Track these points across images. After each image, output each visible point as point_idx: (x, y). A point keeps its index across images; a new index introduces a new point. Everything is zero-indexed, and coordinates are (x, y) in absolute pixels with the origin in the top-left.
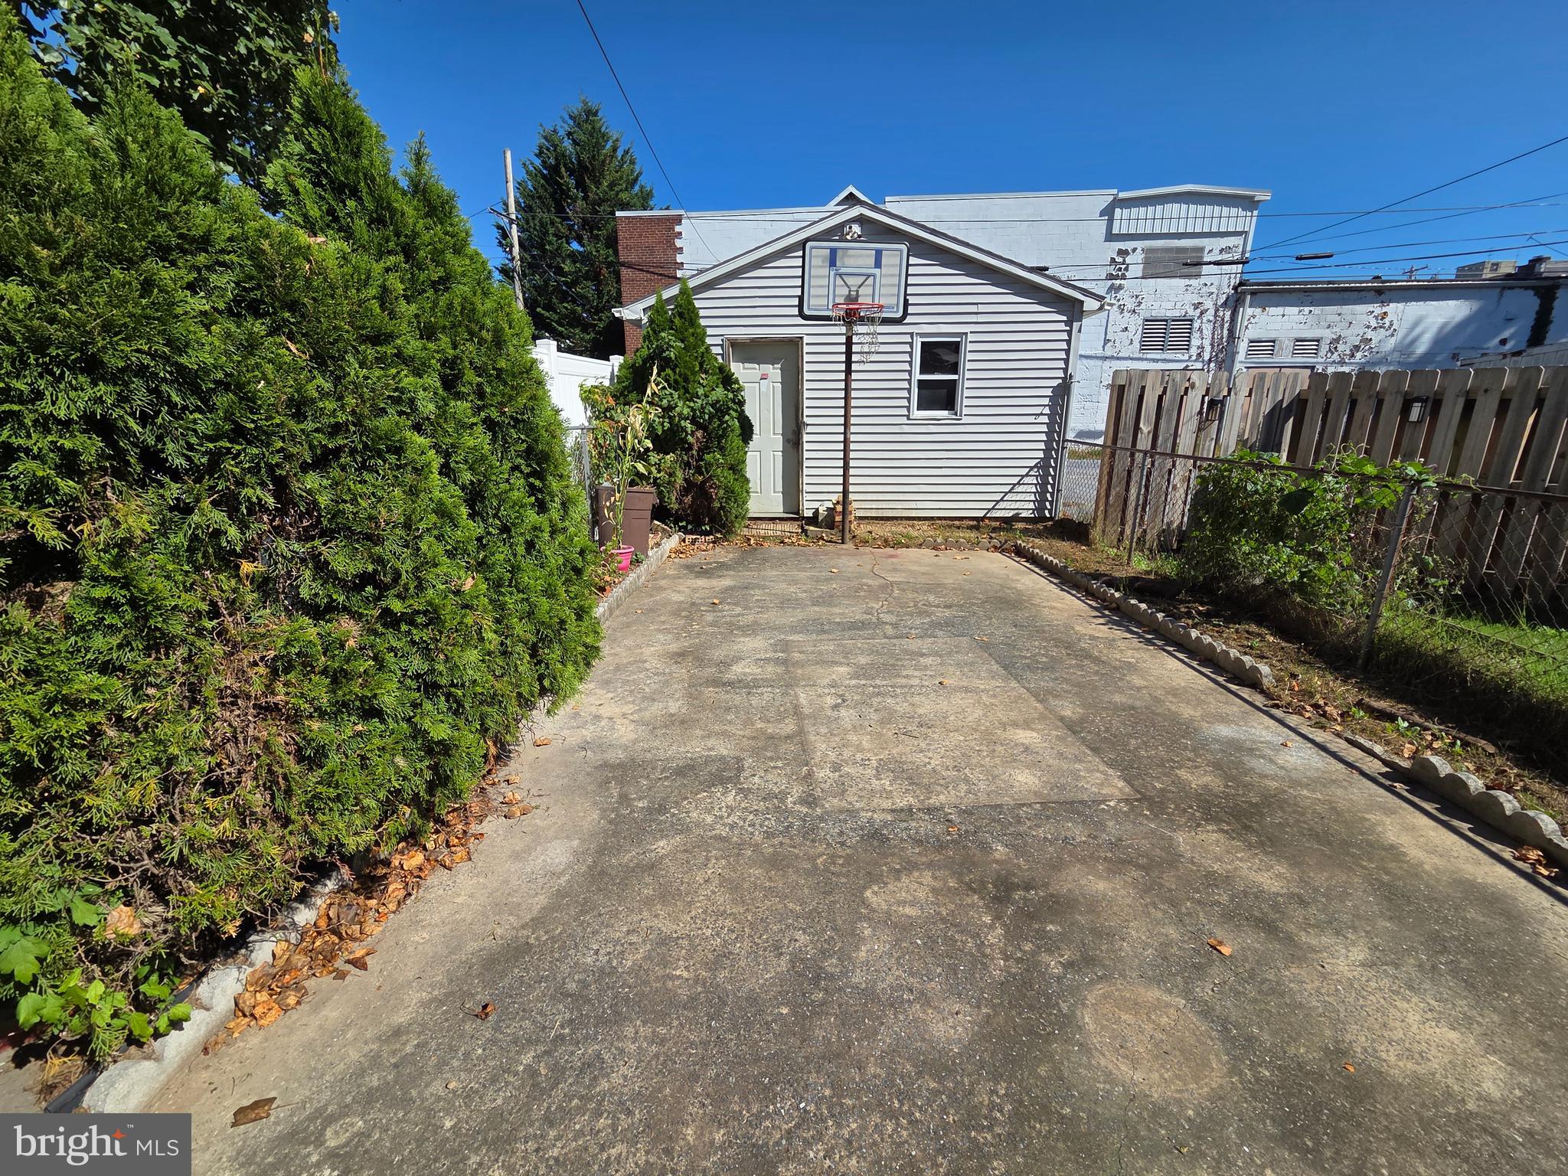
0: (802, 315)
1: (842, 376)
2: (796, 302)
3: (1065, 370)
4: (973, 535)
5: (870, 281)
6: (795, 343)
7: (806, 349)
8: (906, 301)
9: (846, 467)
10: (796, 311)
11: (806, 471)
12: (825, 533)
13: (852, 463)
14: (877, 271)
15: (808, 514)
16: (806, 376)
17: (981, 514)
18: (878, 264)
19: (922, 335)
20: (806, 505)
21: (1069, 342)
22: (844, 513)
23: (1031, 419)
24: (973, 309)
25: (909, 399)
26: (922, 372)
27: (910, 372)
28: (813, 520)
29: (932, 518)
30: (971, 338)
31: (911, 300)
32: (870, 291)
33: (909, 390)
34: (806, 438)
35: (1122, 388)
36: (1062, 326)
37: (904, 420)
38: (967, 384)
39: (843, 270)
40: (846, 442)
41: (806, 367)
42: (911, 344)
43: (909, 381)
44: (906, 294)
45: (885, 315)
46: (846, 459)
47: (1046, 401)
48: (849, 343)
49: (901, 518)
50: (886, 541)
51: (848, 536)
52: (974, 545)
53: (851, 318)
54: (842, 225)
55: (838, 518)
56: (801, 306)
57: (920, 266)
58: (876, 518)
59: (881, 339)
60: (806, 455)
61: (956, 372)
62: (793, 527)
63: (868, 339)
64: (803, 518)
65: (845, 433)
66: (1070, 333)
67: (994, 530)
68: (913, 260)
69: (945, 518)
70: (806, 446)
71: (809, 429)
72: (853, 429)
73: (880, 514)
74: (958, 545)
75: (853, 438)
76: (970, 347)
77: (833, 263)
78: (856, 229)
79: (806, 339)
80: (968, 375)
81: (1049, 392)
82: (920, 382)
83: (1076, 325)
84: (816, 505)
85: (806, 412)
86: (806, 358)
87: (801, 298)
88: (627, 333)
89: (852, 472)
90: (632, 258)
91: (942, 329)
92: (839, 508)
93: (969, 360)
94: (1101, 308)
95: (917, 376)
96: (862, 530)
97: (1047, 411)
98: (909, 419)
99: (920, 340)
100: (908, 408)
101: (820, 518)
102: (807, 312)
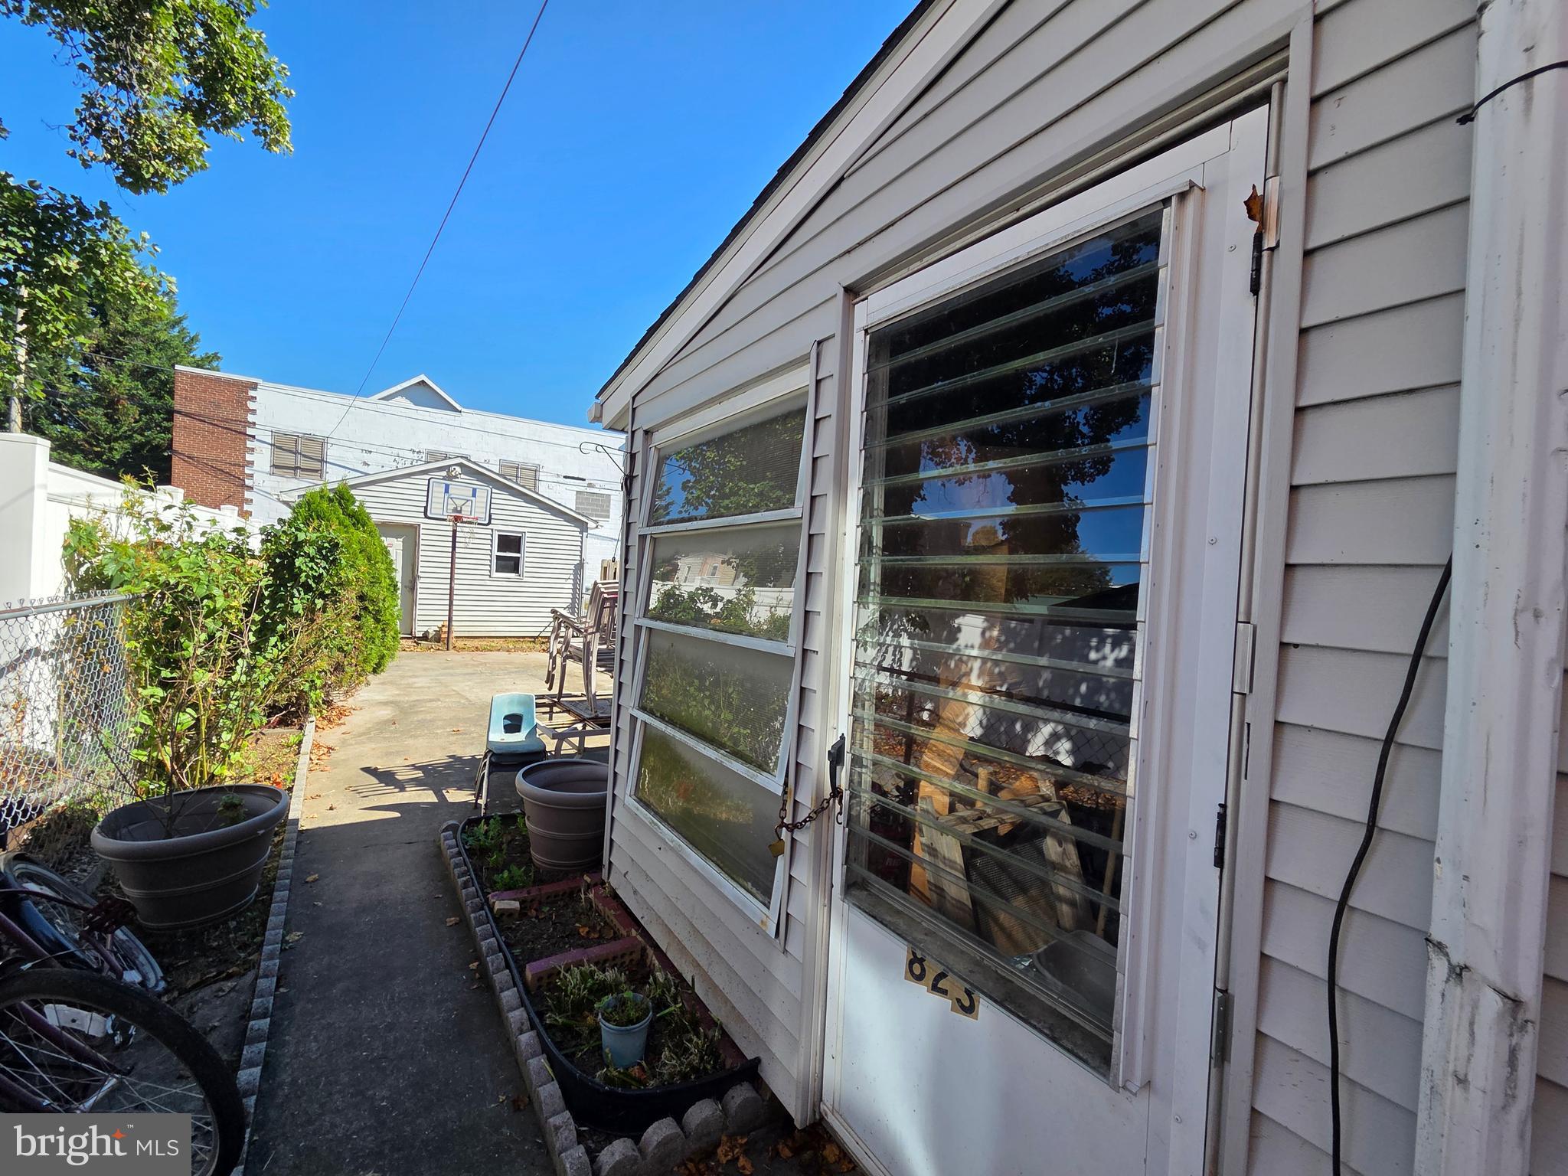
0: (426, 517)
1: (450, 550)
2: (423, 510)
3: (581, 556)
4: (532, 645)
5: (469, 503)
6: (415, 528)
7: (422, 531)
8: (490, 516)
9: (451, 605)
10: (423, 515)
11: (418, 607)
12: (434, 645)
13: (455, 603)
14: (473, 499)
15: (420, 634)
16: (421, 548)
17: (536, 634)
18: (474, 495)
19: (498, 531)
20: (418, 629)
21: (582, 542)
22: (449, 632)
23: (563, 581)
24: (529, 520)
25: (491, 566)
26: (499, 551)
27: (491, 551)
28: (425, 637)
29: (505, 637)
30: (527, 535)
32: (469, 508)
33: (491, 561)
34: (419, 585)
35: (606, 568)
36: (578, 534)
37: (487, 578)
38: (526, 559)
39: (452, 496)
40: (451, 589)
41: (421, 542)
42: (492, 535)
43: (491, 556)
44: (490, 513)
45: (478, 522)
46: (451, 600)
47: (571, 572)
48: (454, 532)
49: (485, 637)
50: (476, 648)
51: (451, 647)
52: (531, 649)
53: (457, 519)
54: (450, 466)
55: (444, 635)
56: (425, 513)
57: (500, 496)
58: (468, 637)
60: (419, 596)
61: (519, 552)
62: (410, 642)
63: (468, 535)
64: (415, 637)
65: (451, 584)
66: (582, 537)
67: (543, 643)
68: (494, 491)
69: (514, 637)
70: (419, 591)
71: (422, 580)
72: (456, 581)
73: (470, 635)
74: (522, 650)
75: (456, 587)
76: (527, 540)
77: (447, 491)
78: (458, 469)
79: (422, 526)
80: (526, 555)
81: (572, 567)
82: (498, 557)
83: (585, 534)
84: (425, 629)
85: (420, 569)
86: (422, 537)
87: (426, 508)
89: (454, 608)
90: (192, 408)
91: (511, 529)
92: (445, 629)
93: (526, 545)
94: (597, 527)
95: (496, 553)
96: (460, 644)
97: (572, 577)
98: (490, 576)
99: (497, 533)
100: (490, 571)
101: (430, 636)
102: (429, 515)
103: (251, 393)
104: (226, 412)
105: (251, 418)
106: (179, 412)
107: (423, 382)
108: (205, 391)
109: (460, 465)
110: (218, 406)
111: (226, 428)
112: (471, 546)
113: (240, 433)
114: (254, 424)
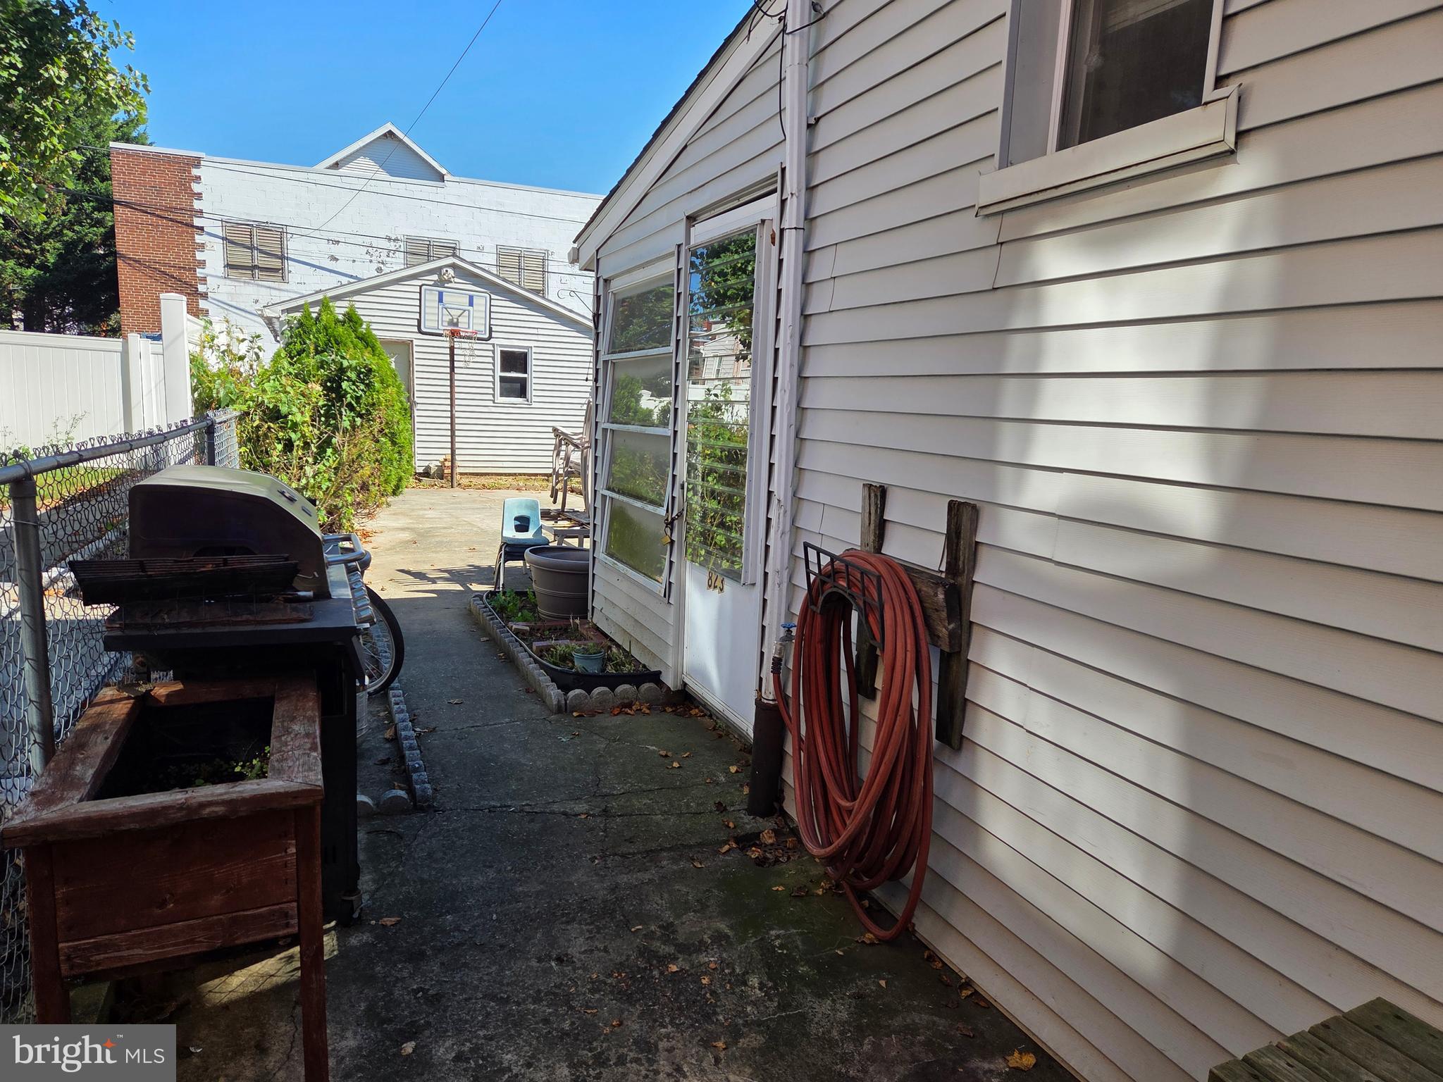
0: (420, 332)
1: (448, 370)
2: (415, 323)
5: (466, 313)
6: (408, 345)
7: (415, 349)
8: (490, 329)
9: (453, 436)
10: (416, 329)
11: (417, 438)
12: (438, 482)
13: (457, 433)
14: (471, 308)
15: (421, 470)
16: (416, 368)
18: (471, 304)
19: (501, 346)
20: (418, 464)
22: (452, 467)
23: (578, 407)
24: (535, 332)
25: (494, 389)
26: (504, 369)
27: (493, 370)
28: (426, 474)
29: (515, 474)
30: (534, 350)
31: (494, 328)
32: (466, 320)
33: (494, 383)
34: (416, 413)
37: (491, 403)
38: (534, 381)
39: (446, 306)
40: (452, 417)
41: (416, 362)
42: (493, 351)
43: (493, 376)
44: (490, 325)
45: (478, 336)
46: (453, 430)
48: (452, 349)
49: (492, 474)
50: (484, 485)
51: (455, 484)
53: (454, 334)
54: (440, 268)
55: (447, 471)
56: (419, 326)
57: (500, 302)
58: (473, 474)
59: (477, 353)
61: (525, 372)
63: (468, 352)
64: (416, 473)
65: (451, 411)
68: (493, 296)
69: (524, 474)
70: (417, 419)
71: (419, 407)
72: (457, 408)
73: (476, 471)
74: (535, 488)
75: (457, 414)
76: (534, 356)
77: (441, 300)
78: (451, 272)
79: (415, 342)
80: (534, 375)
82: (503, 379)
84: (426, 464)
85: (416, 395)
86: (416, 355)
87: (419, 321)
89: (457, 439)
90: (131, 196)
91: (515, 344)
92: (448, 464)
93: (533, 363)
95: (499, 373)
96: (465, 481)
98: (494, 403)
99: (500, 349)
100: (494, 395)
101: (432, 472)
102: (423, 329)
103: (195, 172)
104: (169, 199)
105: (197, 205)
106: (119, 203)
107: (390, 133)
108: (144, 173)
109: (453, 266)
110: (160, 193)
111: (171, 220)
112: (472, 365)
113: (187, 225)
114: (201, 212)
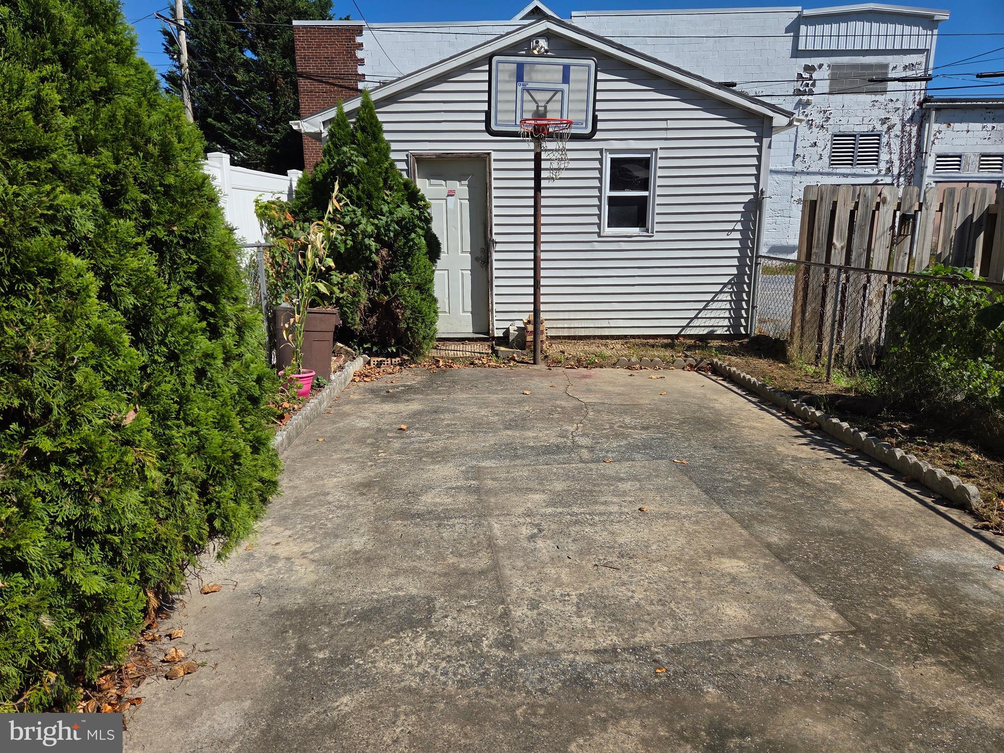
0: (489, 130)
1: (531, 193)
2: (482, 117)
3: (757, 186)
4: (668, 353)
5: (558, 96)
6: (483, 159)
7: (494, 165)
9: (537, 286)
10: (482, 126)
11: (495, 291)
12: (516, 354)
13: (543, 282)
14: (565, 87)
15: (498, 333)
16: (495, 193)
17: (675, 332)
18: (566, 79)
19: (611, 151)
20: (497, 324)
21: (759, 158)
22: (535, 333)
23: (724, 235)
24: (663, 125)
25: (599, 216)
26: (612, 188)
27: (600, 189)
28: (504, 340)
29: (625, 337)
30: (661, 154)
31: (600, 116)
32: (558, 106)
33: (599, 207)
34: (495, 256)
35: (813, 204)
36: (752, 142)
37: (595, 237)
38: (658, 200)
39: (530, 85)
40: (536, 260)
41: (494, 184)
42: (600, 161)
43: (600, 198)
44: (594, 110)
45: (573, 131)
46: (536, 278)
47: (738, 217)
48: (538, 159)
49: (594, 337)
50: (579, 361)
51: (540, 356)
52: (669, 364)
53: (540, 133)
55: (530, 338)
56: (488, 122)
57: (609, 82)
58: (565, 337)
59: (570, 155)
60: (496, 273)
61: (646, 188)
62: (483, 348)
63: (557, 155)
64: (494, 338)
65: (535, 251)
66: (760, 149)
67: (690, 348)
68: (601, 76)
69: (639, 337)
70: (495, 265)
71: (498, 247)
72: (543, 247)
73: (572, 333)
74: (652, 365)
75: (543, 256)
76: (660, 163)
77: (520, 78)
78: (543, 44)
79: (494, 156)
80: (658, 191)
81: (740, 208)
82: (610, 199)
83: (766, 141)
84: (506, 325)
85: (495, 230)
86: (494, 174)
87: (488, 114)
88: (305, 146)
89: (543, 290)
90: (311, 69)
91: (633, 147)
92: (530, 328)
93: (659, 177)
94: (790, 124)
95: (608, 193)
96: (554, 350)
97: (739, 227)
98: (599, 236)
99: (609, 156)
100: (599, 225)
101: (511, 338)
102: (494, 127)
103: (358, 39)
104: (337, 66)
105: (361, 70)
106: (302, 77)
109: (547, 35)
110: (332, 61)
111: (341, 86)
112: (564, 174)
113: (352, 89)
114: (364, 75)
